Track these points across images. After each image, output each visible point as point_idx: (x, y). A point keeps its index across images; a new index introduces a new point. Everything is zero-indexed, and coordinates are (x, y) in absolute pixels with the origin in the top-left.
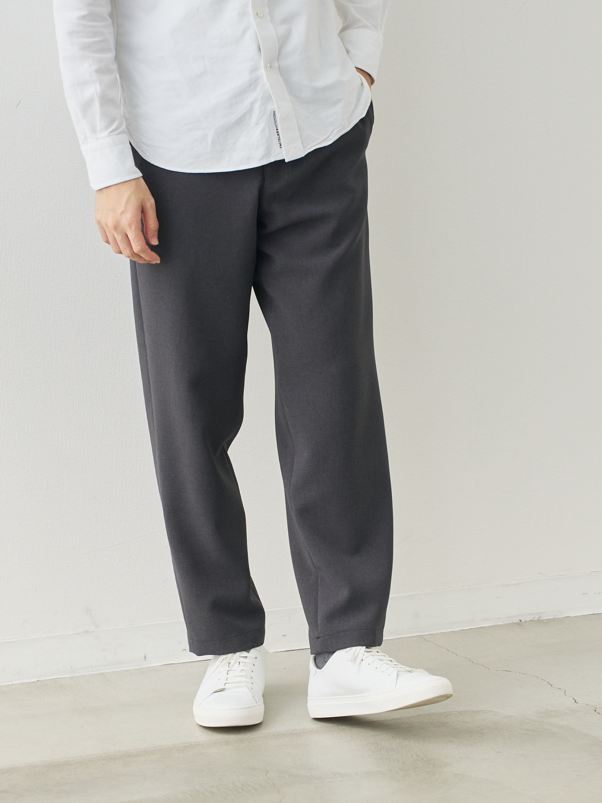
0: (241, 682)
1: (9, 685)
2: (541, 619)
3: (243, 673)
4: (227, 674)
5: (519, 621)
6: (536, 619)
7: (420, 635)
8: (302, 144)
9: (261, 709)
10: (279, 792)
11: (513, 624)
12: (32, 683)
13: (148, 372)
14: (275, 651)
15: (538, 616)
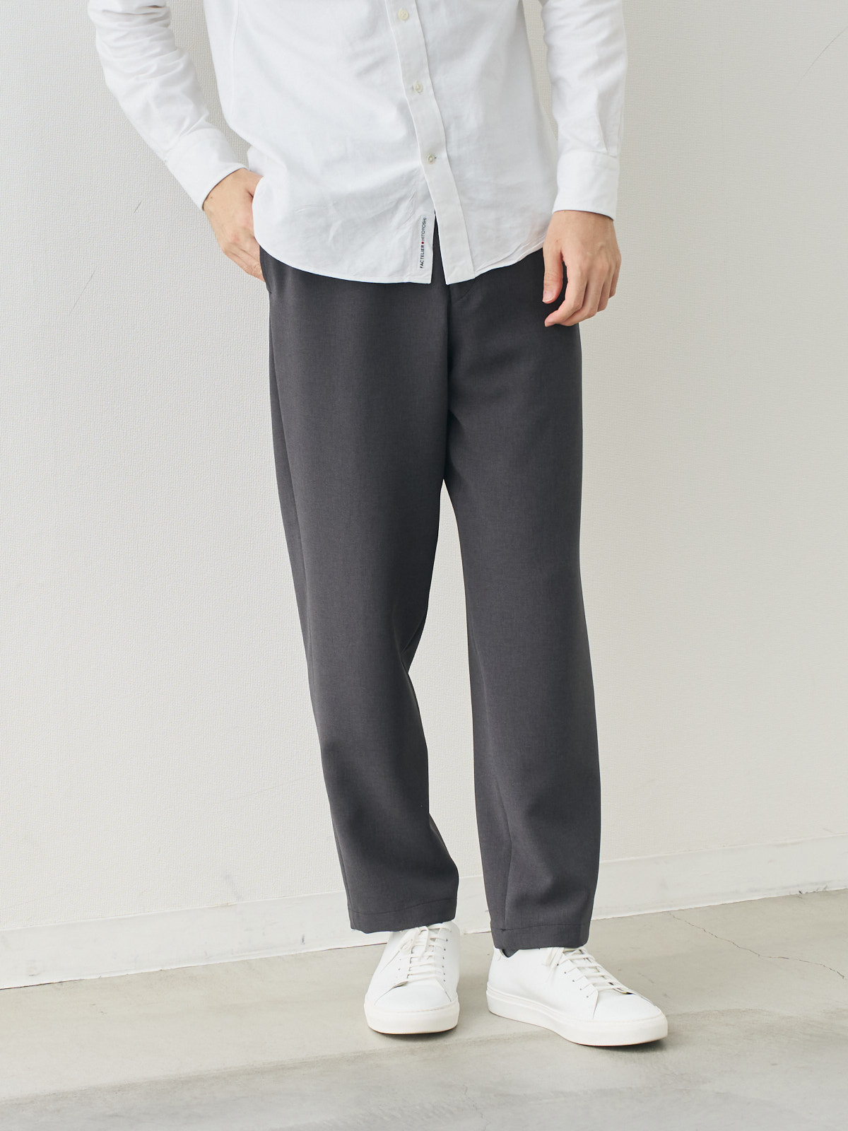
0: (430, 973)
1: (122, 976)
2: (827, 890)
3: (431, 961)
4: (411, 962)
5: (799, 893)
6: (821, 890)
7: (668, 912)
8: (473, 263)
9: (455, 1008)
10: (482, 1117)
11: (791, 896)
12: (153, 973)
13: (303, 559)
14: (475, 931)
15: (824, 886)
